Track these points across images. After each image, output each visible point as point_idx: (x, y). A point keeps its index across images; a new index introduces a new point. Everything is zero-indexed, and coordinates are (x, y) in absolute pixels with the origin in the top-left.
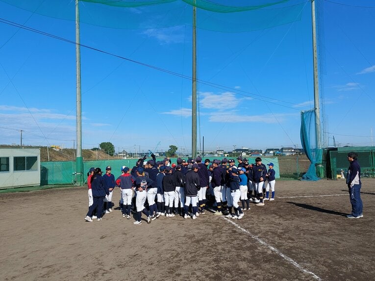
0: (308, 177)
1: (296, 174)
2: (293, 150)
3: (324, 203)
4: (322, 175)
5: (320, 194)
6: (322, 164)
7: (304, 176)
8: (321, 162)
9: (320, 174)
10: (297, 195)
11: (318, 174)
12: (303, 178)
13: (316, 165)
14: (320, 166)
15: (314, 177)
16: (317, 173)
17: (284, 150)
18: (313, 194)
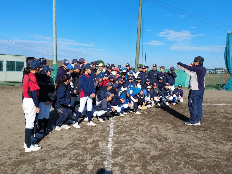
0: (227, 88)
1: (218, 85)
2: (223, 70)
7: (224, 87)
10: (211, 102)
12: (223, 88)
17: (217, 70)
18: (226, 102)
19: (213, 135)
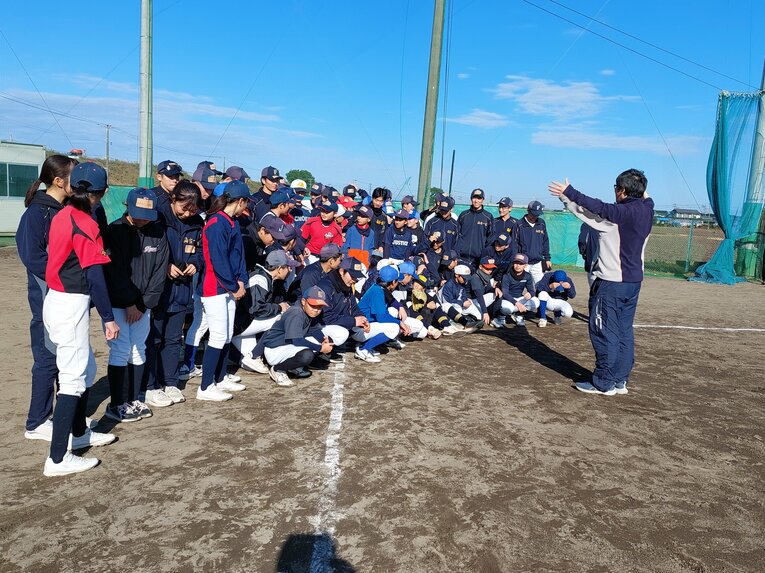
0: (711, 273)
1: (681, 264)
2: (698, 217)
3: (732, 355)
4: (751, 271)
5: (730, 324)
6: (756, 243)
7: (701, 270)
8: (754, 237)
9: (744, 267)
10: (658, 320)
11: (740, 267)
12: (698, 275)
13: (739, 244)
14: (750, 247)
15: (728, 272)
16: (736, 266)
17: (678, 215)
18: (707, 321)
19: (666, 427)
